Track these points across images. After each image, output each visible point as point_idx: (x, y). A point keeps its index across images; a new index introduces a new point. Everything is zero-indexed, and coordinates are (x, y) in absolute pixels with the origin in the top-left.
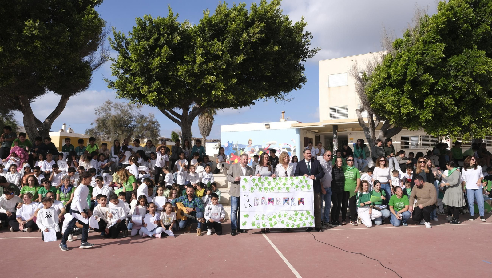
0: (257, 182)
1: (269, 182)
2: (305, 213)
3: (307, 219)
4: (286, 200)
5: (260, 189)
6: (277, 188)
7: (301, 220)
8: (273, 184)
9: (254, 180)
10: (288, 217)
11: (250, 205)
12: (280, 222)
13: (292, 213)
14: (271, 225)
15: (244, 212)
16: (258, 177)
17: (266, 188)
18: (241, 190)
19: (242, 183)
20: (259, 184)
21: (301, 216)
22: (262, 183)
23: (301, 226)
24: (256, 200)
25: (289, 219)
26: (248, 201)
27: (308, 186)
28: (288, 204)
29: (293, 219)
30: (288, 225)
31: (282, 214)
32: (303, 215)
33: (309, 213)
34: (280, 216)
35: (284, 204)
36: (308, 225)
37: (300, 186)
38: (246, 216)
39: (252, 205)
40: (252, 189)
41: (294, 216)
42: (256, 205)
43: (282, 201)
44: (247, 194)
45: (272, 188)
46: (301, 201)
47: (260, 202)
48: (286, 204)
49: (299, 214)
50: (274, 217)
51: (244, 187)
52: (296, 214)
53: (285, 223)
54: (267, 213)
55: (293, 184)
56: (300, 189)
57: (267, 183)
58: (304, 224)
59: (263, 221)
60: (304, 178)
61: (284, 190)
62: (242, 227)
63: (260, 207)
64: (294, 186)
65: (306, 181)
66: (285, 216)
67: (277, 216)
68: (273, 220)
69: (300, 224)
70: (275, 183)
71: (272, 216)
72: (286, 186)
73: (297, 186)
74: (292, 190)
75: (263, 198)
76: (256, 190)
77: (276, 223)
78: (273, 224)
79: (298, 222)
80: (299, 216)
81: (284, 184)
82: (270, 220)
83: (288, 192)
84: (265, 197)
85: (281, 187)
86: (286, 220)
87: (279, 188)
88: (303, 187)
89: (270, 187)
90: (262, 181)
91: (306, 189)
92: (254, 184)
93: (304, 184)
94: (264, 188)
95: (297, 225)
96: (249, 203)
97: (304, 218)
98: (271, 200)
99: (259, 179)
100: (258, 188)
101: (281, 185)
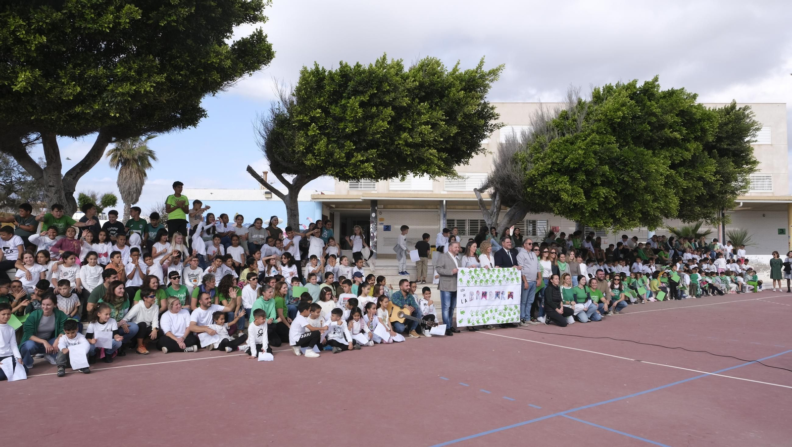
0: (473, 274)
1: (484, 275)
2: (513, 308)
3: (515, 314)
4: (497, 294)
5: (476, 281)
6: (491, 280)
7: (510, 315)
8: (488, 276)
9: (470, 272)
10: (499, 312)
11: (466, 301)
12: (492, 318)
13: (501, 308)
14: (484, 322)
15: (461, 308)
16: (474, 269)
17: (481, 281)
18: (459, 283)
19: (460, 276)
20: (475, 276)
21: (510, 311)
22: (478, 275)
23: (509, 322)
24: (472, 294)
25: (499, 315)
26: (464, 295)
27: (517, 279)
28: (499, 298)
29: (502, 314)
30: (498, 321)
31: (494, 309)
32: (511, 310)
33: (516, 307)
34: (491, 311)
35: (496, 298)
36: (515, 321)
37: (510, 278)
38: (462, 313)
39: (468, 300)
40: (468, 282)
41: (504, 311)
42: (471, 300)
43: (494, 294)
44: (463, 288)
45: (487, 281)
46: (511, 295)
47: (475, 296)
48: (497, 298)
49: (508, 309)
50: (487, 312)
51: (461, 279)
52: (506, 309)
53: (496, 319)
54: (480, 308)
55: (504, 276)
56: (510, 282)
57: (482, 275)
58: (512, 319)
59: (477, 317)
60: (514, 270)
61: (497, 283)
62: (459, 325)
63: (475, 302)
64: (506, 279)
65: (516, 274)
66: (496, 311)
67: (489, 311)
68: (486, 316)
69: (509, 319)
70: (489, 275)
71: (485, 311)
72: (499, 279)
73: (508, 279)
74: (503, 283)
75: (478, 291)
76: (472, 283)
77: (488, 319)
78: (486, 320)
79: (507, 317)
80: (508, 311)
81: (498, 277)
82: (483, 316)
83: (500, 285)
84: (480, 291)
85: (495, 280)
86: (497, 316)
87: (493, 281)
88: (513, 279)
89: (485, 280)
90: (477, 272)
91: (515, 281)
92: (471, 277)
93: (514, 276)
94: (479, 281)
95: (507, 321)
96: (465, 298)
97: (512, 313)
98: (484, 294)
99: (475, 271)
100: (474, 282)
101: (494, 277)
